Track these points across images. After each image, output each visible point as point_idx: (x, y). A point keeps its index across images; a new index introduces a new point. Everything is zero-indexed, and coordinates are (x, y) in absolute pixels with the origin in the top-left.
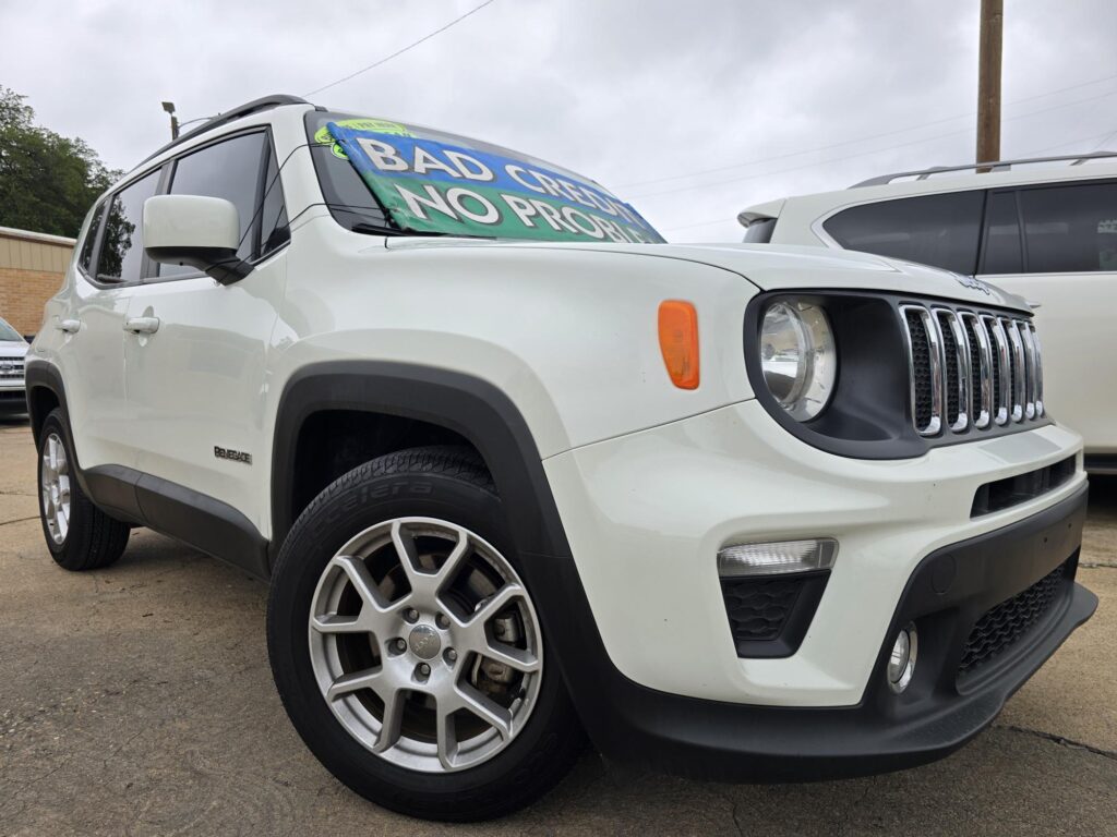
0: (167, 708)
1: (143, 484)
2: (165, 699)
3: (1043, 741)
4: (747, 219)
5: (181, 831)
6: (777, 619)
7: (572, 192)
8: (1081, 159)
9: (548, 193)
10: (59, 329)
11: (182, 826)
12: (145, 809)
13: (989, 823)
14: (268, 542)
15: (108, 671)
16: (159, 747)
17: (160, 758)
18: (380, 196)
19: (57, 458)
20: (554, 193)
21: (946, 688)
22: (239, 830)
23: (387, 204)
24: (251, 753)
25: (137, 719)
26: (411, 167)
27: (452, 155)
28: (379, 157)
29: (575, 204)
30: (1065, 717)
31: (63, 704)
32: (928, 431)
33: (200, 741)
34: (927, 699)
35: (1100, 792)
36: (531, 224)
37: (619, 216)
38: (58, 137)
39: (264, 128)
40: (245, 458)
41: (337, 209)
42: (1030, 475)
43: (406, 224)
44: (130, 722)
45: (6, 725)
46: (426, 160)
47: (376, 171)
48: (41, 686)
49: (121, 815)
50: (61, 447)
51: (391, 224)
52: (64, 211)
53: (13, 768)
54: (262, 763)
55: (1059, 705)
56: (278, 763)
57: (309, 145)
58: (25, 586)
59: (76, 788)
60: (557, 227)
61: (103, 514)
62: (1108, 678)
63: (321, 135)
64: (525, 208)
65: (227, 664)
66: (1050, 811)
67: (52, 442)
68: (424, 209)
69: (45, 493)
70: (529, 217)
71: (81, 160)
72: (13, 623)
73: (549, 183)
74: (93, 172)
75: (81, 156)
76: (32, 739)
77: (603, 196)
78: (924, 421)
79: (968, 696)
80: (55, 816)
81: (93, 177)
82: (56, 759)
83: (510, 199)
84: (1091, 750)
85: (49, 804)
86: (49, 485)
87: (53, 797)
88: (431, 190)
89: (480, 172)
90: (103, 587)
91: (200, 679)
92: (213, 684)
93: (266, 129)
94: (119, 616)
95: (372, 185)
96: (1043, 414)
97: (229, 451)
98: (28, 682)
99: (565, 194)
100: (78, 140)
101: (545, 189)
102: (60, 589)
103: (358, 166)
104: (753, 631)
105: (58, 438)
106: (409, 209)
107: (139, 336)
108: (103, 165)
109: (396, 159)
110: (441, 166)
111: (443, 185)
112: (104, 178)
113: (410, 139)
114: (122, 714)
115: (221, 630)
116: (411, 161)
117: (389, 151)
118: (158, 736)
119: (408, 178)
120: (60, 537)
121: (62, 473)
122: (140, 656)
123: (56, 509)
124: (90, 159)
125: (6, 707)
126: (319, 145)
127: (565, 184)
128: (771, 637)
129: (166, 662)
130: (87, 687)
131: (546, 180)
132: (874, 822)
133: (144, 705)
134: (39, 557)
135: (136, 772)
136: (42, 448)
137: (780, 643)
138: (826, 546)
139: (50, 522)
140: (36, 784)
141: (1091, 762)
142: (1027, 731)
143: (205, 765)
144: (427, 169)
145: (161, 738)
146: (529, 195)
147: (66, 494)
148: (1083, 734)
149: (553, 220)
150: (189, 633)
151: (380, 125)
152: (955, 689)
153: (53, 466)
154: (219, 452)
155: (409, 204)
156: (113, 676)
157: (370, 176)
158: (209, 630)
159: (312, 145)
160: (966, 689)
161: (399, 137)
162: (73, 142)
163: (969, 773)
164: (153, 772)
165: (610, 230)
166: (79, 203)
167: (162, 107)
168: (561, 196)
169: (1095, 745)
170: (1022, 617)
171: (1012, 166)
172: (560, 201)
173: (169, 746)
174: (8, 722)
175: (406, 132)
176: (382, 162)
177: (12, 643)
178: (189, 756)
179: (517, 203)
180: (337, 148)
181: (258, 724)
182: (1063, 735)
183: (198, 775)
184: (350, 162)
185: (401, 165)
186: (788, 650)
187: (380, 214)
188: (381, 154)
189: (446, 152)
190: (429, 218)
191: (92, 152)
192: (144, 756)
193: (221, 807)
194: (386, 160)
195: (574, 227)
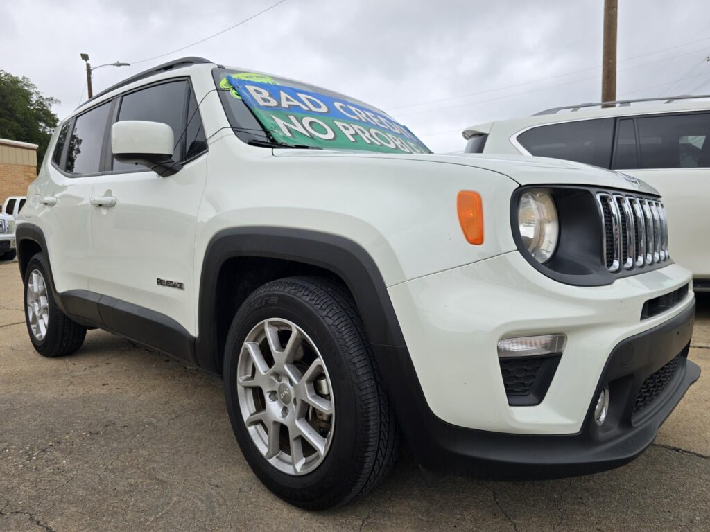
0: (131, 442)
1: (103, 302)
2: (128, 436)
3: (669, 451)
4: (468, 135)
5: (157, 516)
6: (530, 382)
7: (373, 119)
8: (671, 99)
9: (360, 120)
10: (41, 203)
11: (157, 513)
12: (132, 503)
13: (645, 499)
14: (194, 339)
15: (88, 420)
16: (131, 466)
17: (134, 472)
18: (263, 122)
19: (38, 285)
20: (364, 120)
21: (626, 423)
22: (194, 514)
23: (268, 127)
24: (191, 468)
25: (113, 449)
26: (280, 104)
27: (302, 96)
28: (260, 97)
29: (376, 127)
30: (680, 437)
31: (64, 441)
32: (612, 269)
33: (157, 462)
34: (615, 430)
35: (706, 480)
36: (353, 140)
37: (401, 134)
38: (11, 76)
39: (186, 78)
40: (179, 286)
41: (237, 130)
42: (667, 295)
43: (280, 140)
44: (110, 451)
45: (30, 455)
46: (287, 99)
47: (259, 106)
48: (46, 430)
49: (117, 507)
50: (42, 278)
51: (270, 140)
52: (16, 124)
53: (41, 481)
54: (199, 473)
55: (676, 429)
56: (210, 474)
57: (217, 90)
58: (20, 367)
59: (85, 492)
60: (368, 142)
61: (70, 320)
62: (702, 413)
63: (223, 83)
64: (348, 129)
65: (163, 414)
66: (679, 491)
67: (34, 275)
68: (290, 131)
69: (29, 308)
70: (352, 135)
71: (26, 91)
72: (18, 391)
73: (360, 113)
74: (34, 98)
75: (26, 88)
76: (49, 463)
77: (391, 121)
78: (610, 263)
79: (637, 427)
80: (75, 509)
81: (34, 102)
82: (68, 475)
83: (339, 124)
84: (698, 455)
85: (70, 502)
86: (33, 302)
87: (71, 498)
88: (292, 118)
89: (320, 107)
90: (72, 367)
91: (148, 423)
92: (157, 426)
93: (187, 79)
94: (87, 385)
95: (258, 115)
96: (669, 257)
97: (168, 281)
98: (37, 428)
99: (369, 120)
100: (24, 78)
101: (358, 117)
102: (43, 369)
103: (248, 104)
104: (516, 390)
105: (39, 273)
106: (281, 131)
107: (101, 208)
108: (41, 94)
109: (270, 98)
110: (296, 103)
111: (300, 115)
112: (41, 103)
113: (276, 86)
114: (103, 446)
115: (154, 393)
116: (278, 100)
117: (265, 94)
118: (129, 459)
119: (278, 110)
120: (41, 336)
121: (42, 295)
122: (106, 411)
123: (38, 318)
124: (32, 90)
125: (27, 444)
126: (223, 90)
127: (369, 114)
128: (526, 393)
129: (124, 414)
130: (77, 430)
131: (358, 112)
132: (578, 500)
133: (116, 441)
134: (25, 349)
135: (120, 481)
136: (26, 279)
137: (532, 397)
138: (559, 338)
139: (33, 326)
140: (58, 490)
141: (698, 462)
142: (659, 445)
143: (163, 476)
144: (289, 105)
145: (131, 460)
146: (350, 121)
147: (46, 308)
148: (692, 446)
149: (365, 137)
150: (134, 395)
151: (257, 77)
152: (631, 423)
153: (36, 290)
154: (160, 282)
155: (281, 128)
156: (91, 423)
157: (256, 110)
158: (147, 393)
159: (219, 90)
160: (636, 423)
161: (270, 84)
162: (21, 79)
163: (629, 471)
164: (132, 481)
165: (398, 143)
166: (25, 119)
167: (80, 57)
168: (368, 122)
169: (700, 453)
170: (663, 379)
171: (631, 103)
172: (368, 125)
173: (138, 465)
174: (30, 452)
175: (273, 82)
176: (262, 101)
177: (20, 403)
178: (152, 471)
179: (344, 127)
180: (234, 92)
181: (192, 450)
182: (681, 447)
183: (160, 482)
184: (243, 100)
185: (273, 103)
186: (537, 401)
187: (263, 134)
188: (261, 96)
189: (299, 94)
190: (293, 137)
191: (33, 86)
192: (123, 472)
193: (179, 502)
194: (264, 100)
195: (379, 142)
